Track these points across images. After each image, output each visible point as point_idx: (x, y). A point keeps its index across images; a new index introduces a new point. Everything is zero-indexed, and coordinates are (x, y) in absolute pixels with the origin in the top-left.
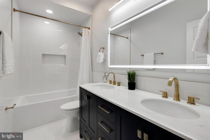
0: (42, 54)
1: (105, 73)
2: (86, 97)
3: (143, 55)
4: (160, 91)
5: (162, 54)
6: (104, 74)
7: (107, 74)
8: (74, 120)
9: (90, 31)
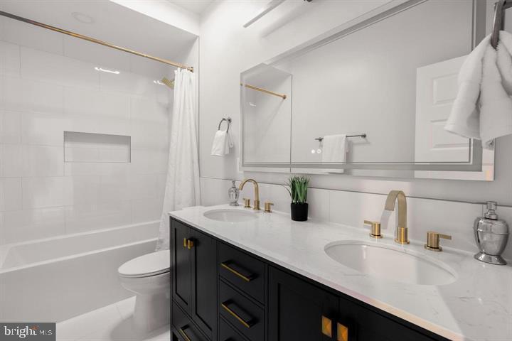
0: (65, 132)
1: (234, 182)
2: (189, 241)
3: (320, 140)
4: (366, 222)
5: (364, 136)
6: (231, 185)
7: (238, 185)
8: (155, 299)
9: (194, 76)
